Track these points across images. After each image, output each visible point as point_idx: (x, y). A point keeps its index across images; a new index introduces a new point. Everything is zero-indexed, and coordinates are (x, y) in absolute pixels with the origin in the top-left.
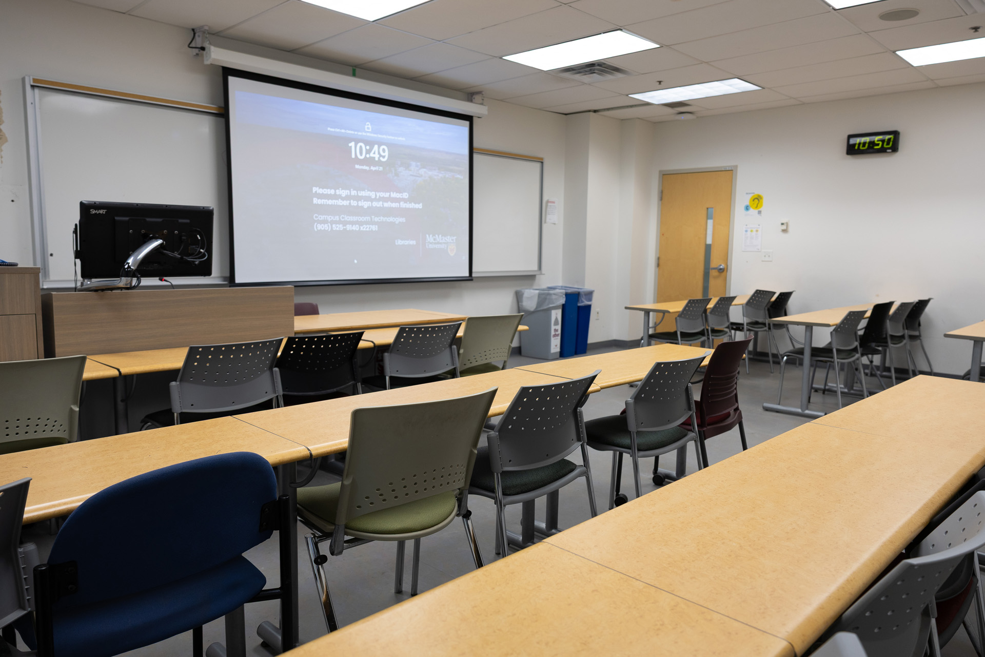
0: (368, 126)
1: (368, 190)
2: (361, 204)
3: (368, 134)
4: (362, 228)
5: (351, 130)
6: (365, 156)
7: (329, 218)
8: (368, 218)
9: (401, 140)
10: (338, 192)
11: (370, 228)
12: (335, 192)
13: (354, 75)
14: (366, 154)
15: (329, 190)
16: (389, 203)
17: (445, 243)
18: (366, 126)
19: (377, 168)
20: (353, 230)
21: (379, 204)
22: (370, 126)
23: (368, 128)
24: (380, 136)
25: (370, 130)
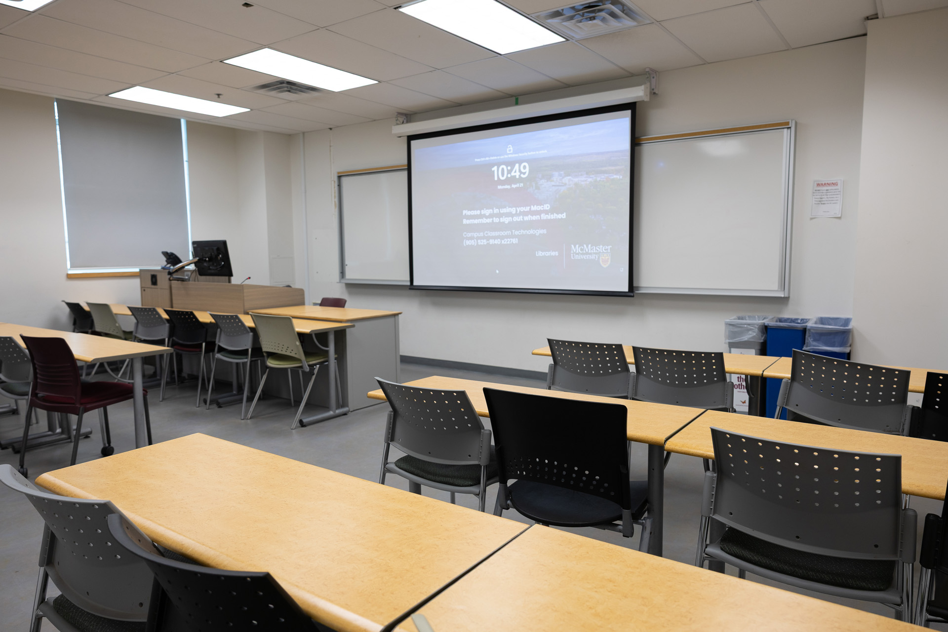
0: (510, 148)
1: (509, 207)
2: (502, 220)
3: (510, 156)
4: (503, 241)
5: (494, 156)
6: (507, 177)
7: (475, 235)
8: (509, 232)
9: (543, 153)
10: (483, 212)
11: (510, 242)
12: (481, 212)
13: (517, 103)
14: (507, 174)
15: (475, 211)
16: (530, 216)
17: (595, 253)
18: (508, 149)
19: (518, 185)
20: (495, 244)
21: (520, 218)
22: (511, 148)
23: (510, 150)
24: (520, 155)
25: (512, 152)
